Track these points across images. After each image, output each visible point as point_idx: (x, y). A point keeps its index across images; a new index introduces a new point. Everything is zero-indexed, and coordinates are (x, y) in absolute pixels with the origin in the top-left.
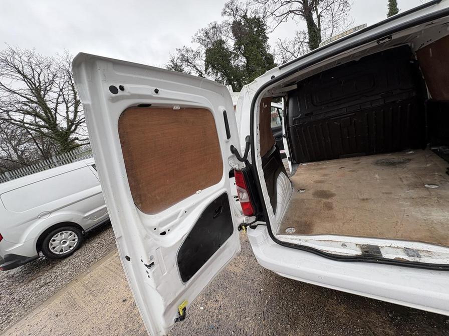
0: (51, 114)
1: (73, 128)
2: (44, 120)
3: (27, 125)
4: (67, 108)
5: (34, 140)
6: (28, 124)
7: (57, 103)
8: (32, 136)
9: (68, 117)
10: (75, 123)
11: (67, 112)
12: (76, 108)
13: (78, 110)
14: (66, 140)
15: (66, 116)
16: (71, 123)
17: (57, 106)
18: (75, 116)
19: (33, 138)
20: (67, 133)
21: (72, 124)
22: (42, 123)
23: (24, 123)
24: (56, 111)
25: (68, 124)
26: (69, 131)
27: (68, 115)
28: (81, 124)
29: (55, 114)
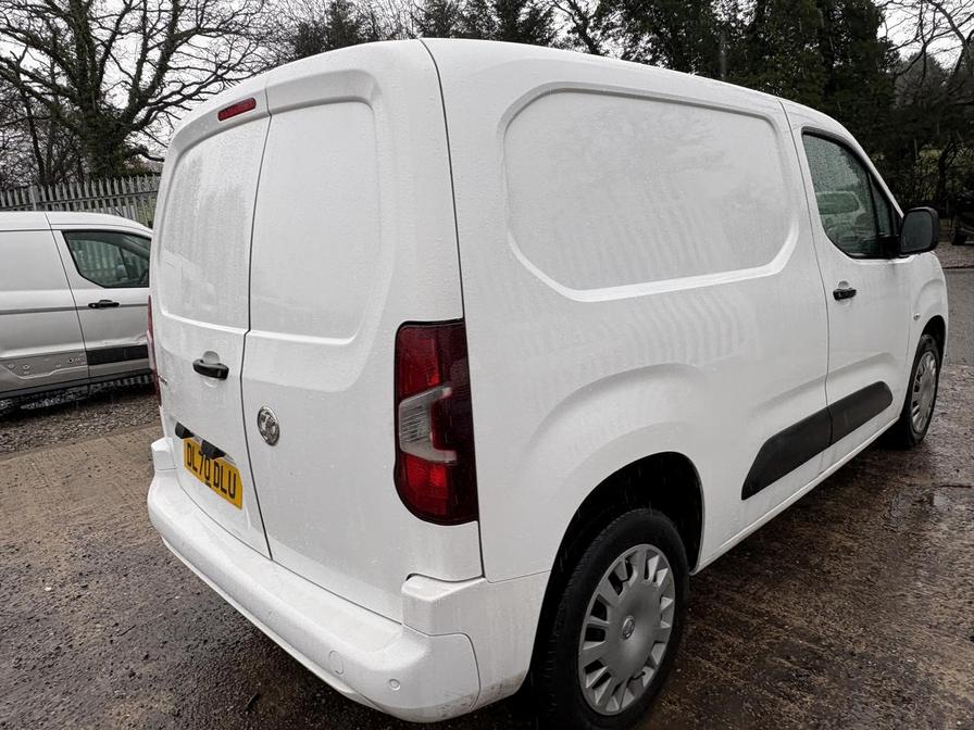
0: (93, 58)
1: (142, 114)
2: (69, 73)
3: (23, 78)
4: (145, 49)
5: (32, 124)
6: (26, 73)
7: (116, 32)
8: (29, 112)
9: (138, 77)
10: (150, 101)
11: (140, 64)
12: (166, 57)
13: (170, 64)
14: (113, 147)
15: (133, 72)
16: (139, 97)
17: (113, 39)
18: (158, 80)
19: (31, 118)
20: (119, 126)
21: (143, 104)
22: (62, 81)
23: (19, 71)
24: (108, 52)
25: (131, 100)
26: (126, 122)
27: (139, 71)
28: (169, 109)
29: (103, 61)
